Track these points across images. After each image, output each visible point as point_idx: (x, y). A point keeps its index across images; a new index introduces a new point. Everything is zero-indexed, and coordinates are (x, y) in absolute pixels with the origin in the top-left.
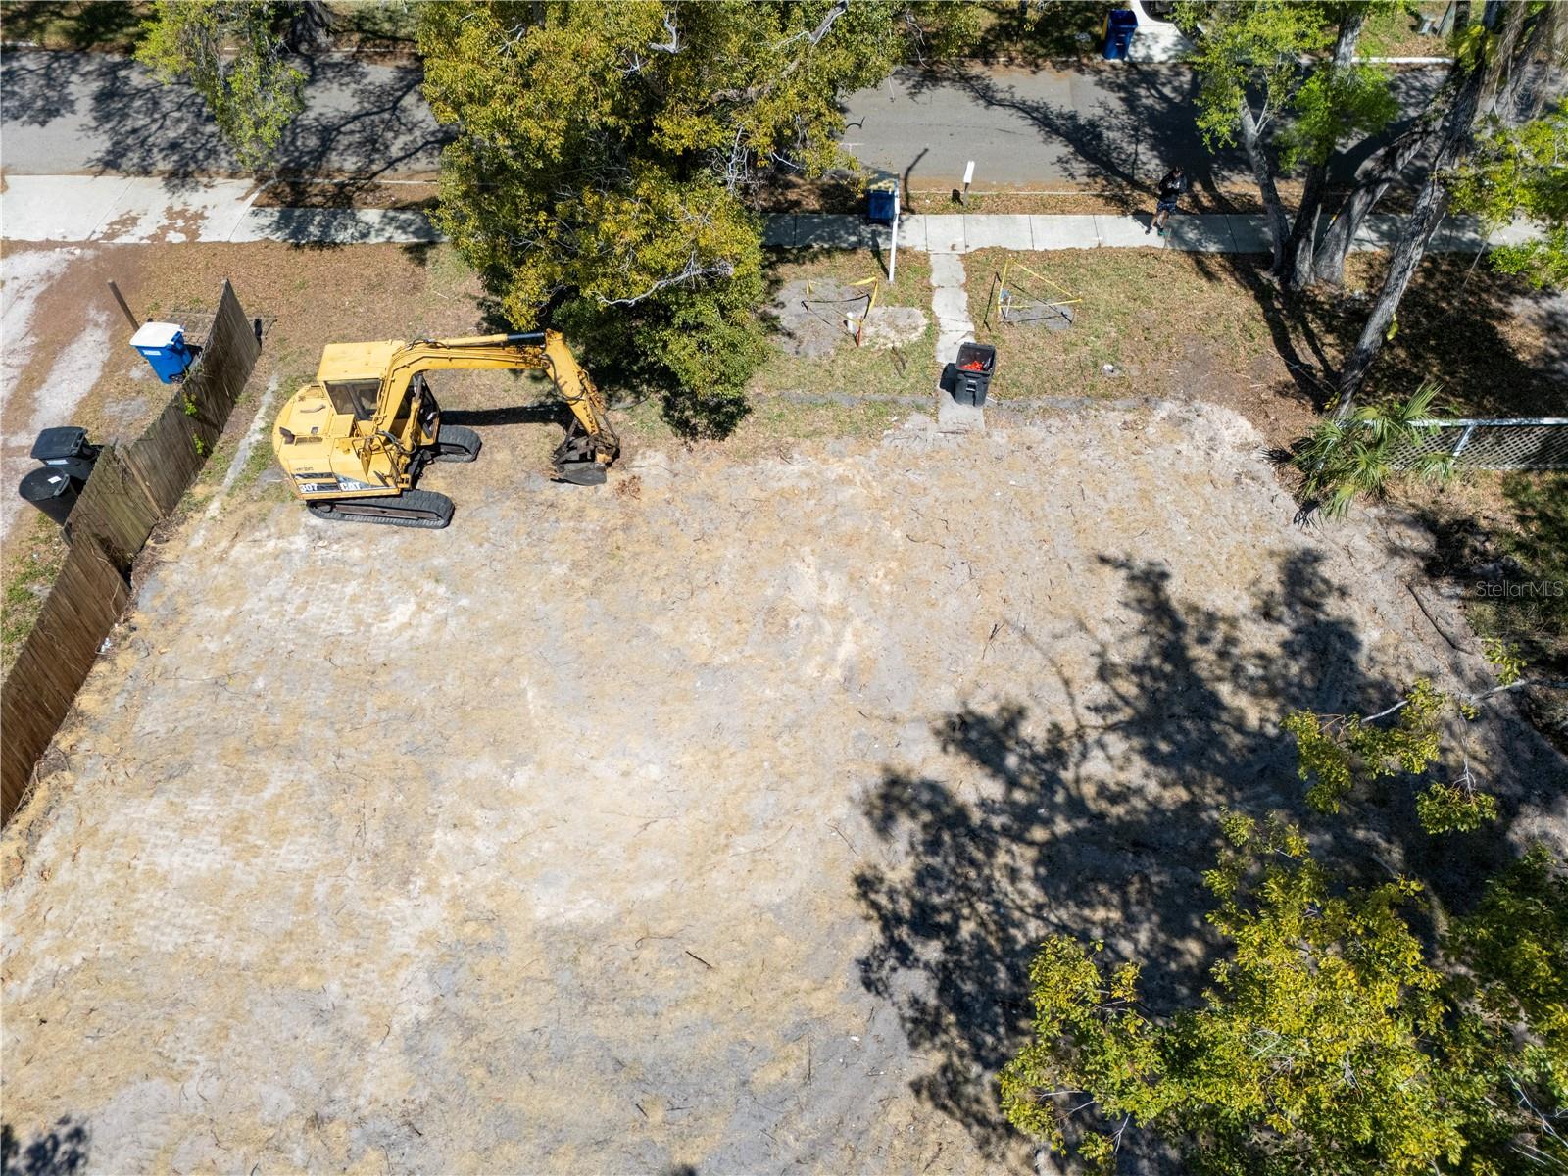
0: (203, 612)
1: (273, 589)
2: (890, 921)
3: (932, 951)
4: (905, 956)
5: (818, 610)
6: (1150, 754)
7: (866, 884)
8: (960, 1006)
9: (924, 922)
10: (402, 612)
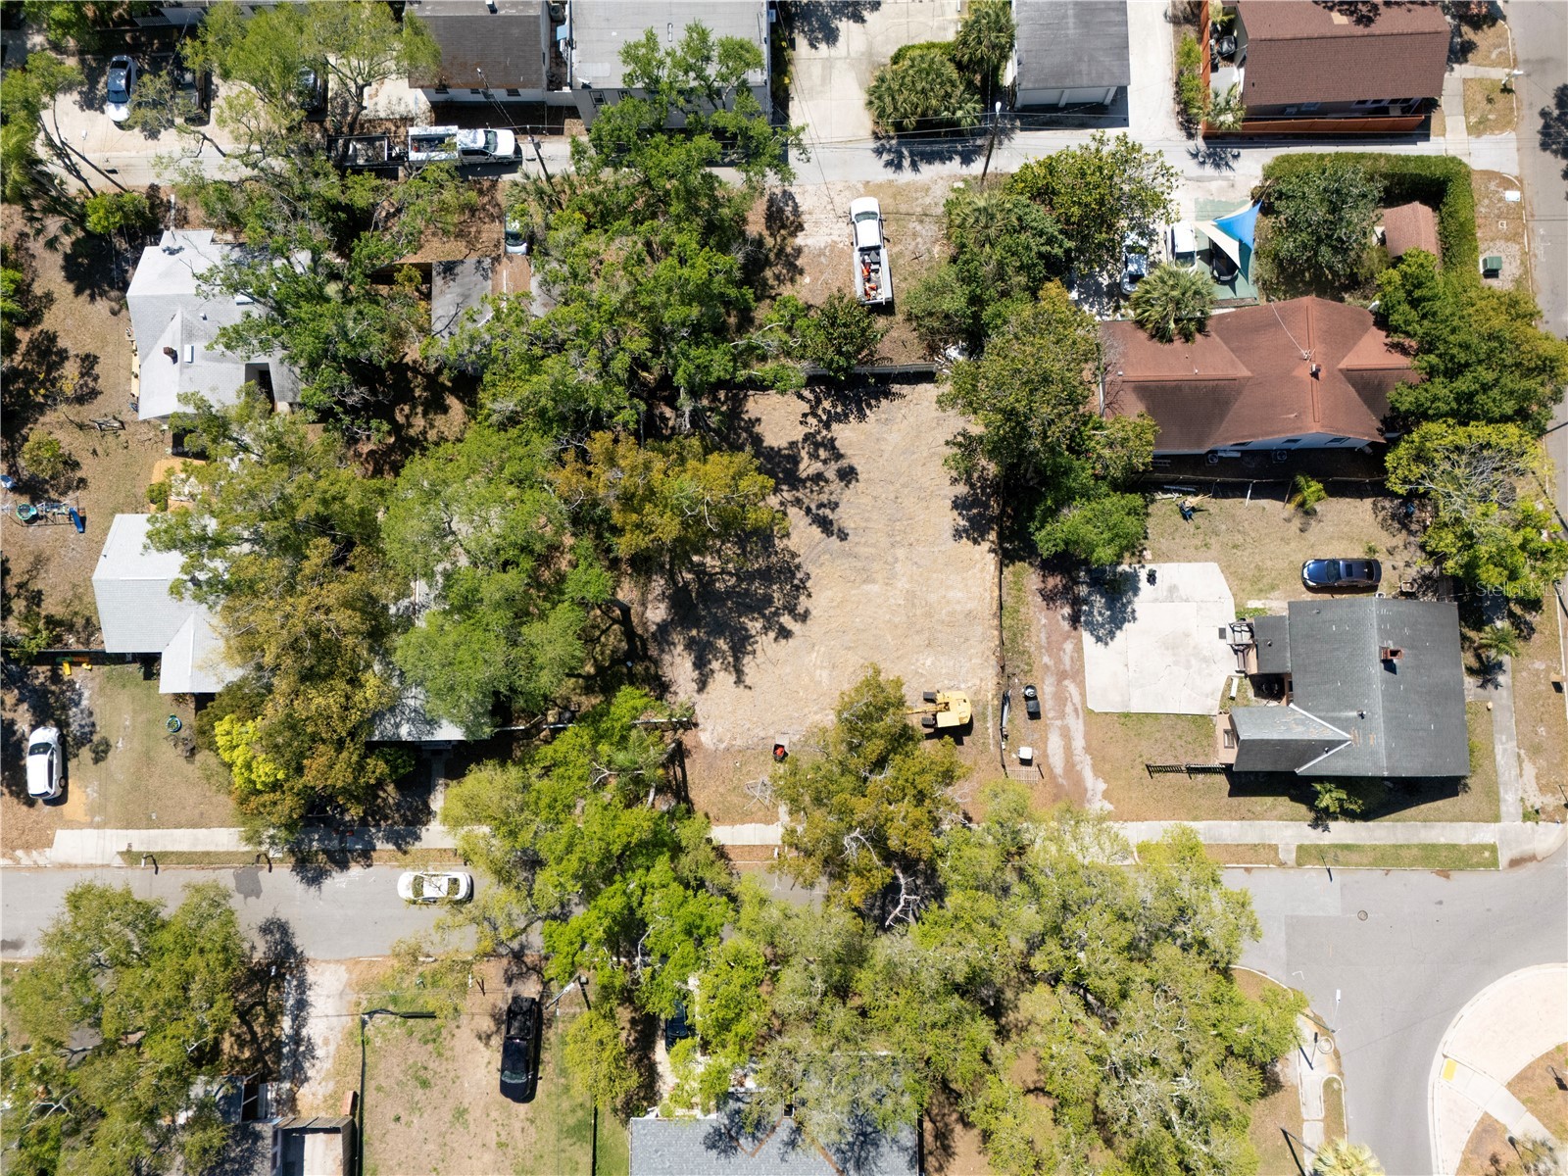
0: (979, 661)
1: (964, 670)
2: (805, 588)
3: (796, 582)
4: (801, 580)
5: (822, 668)
6: (746, 630)
7: (809, 595)
8: (790, 571)
9: (797, 588)
10: (928, 662)
